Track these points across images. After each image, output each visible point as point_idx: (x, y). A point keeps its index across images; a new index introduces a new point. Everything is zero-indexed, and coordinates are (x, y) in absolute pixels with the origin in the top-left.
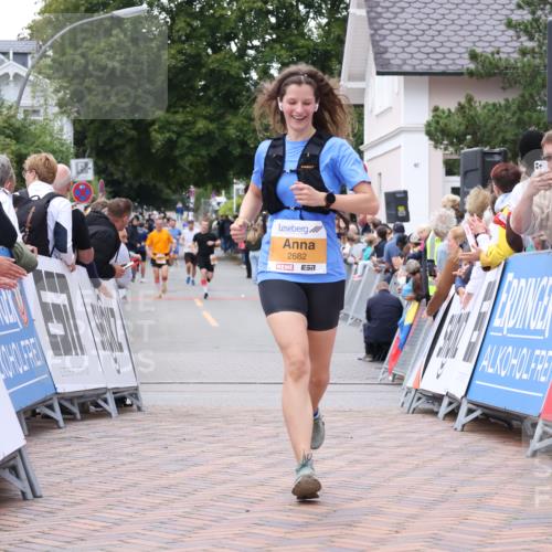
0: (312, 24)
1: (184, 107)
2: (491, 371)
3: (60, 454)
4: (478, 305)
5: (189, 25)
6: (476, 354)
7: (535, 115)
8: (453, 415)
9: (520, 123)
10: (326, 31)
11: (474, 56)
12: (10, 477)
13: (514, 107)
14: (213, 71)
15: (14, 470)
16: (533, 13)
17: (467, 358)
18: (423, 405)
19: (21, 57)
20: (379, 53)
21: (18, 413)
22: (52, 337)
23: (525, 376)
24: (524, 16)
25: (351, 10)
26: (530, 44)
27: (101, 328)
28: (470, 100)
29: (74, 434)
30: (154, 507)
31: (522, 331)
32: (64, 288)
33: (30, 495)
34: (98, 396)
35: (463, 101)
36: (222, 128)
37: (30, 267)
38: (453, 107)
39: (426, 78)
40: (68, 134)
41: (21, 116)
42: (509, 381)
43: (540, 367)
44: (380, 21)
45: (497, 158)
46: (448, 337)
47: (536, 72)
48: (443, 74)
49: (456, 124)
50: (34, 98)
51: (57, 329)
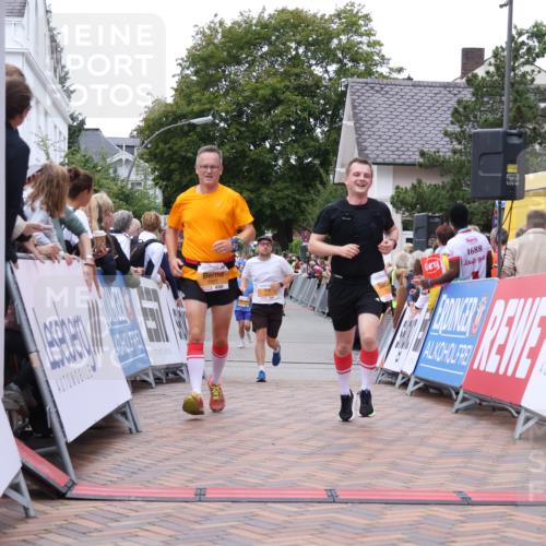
0: (318, 130)
1: (234, 183)
2: (430, 357)
3: (153, 405)
4: (423, 315)
5: (238, 130)
6: (421, 346)
7: (461, 193)
8: (405, 385)
9: (452, 198)
10: (327, 135)
11: (422, 154)
12: (122, 419)
13: (448, 187)
14: (253, 161)
15: (124, 414)
16: (461, 127)
17: (415, 349)
18: (385, 378)
19: (130, 148)
20: (362, 150)
21: (127, 378)
22: (149, 330)
23: (453, 361)
25: (344, 122)
26: (459, 147)
27: (179, 325)
28: (420, 182)
29: (161, 393)
30: (213, 441)
31: (451, 332)
32: (157, 299)
33: (134, 431)
34: (177, 368)
35: (415, 182)
36: (259, 197)
37: (136, 285)
38: (409, 186)
39: (391, 167)
40: (159, 200)
41: (130, 186)
42: (442, 364)
43: (462, 356)
44: (363, 129)
45: (437, 220)
46: (403, 335)
47: (462, 165)
48: (403, 164)
49: (410, 197)
50: (137, 175)
51: (152, 325)
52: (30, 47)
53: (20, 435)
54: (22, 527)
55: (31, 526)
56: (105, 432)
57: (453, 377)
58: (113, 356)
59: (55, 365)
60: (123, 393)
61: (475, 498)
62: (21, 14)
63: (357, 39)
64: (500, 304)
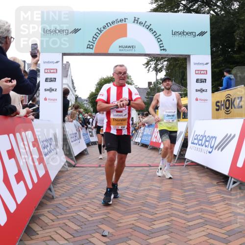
2: (143, 139)
4: (142, 131)
6: (142, 137)
8: (139, 144)
15: (86, 151)
17: (140, 138)
19: (87, 101)
21: (86, 144)
23: (147, 140)
24: (147, 97)
31: (147, 134)
33: (87, 154)
40: (92, 110)
41: (87, 108)
42: (145, 140)
43: (149, 139)
46: (138, 135)
50: (88, 106)
51: (91, 134)
52: (68, 83)
53: (66, 155)
54: (66, 172)
55: (68, 172)
56: (82, 154)
57: (148, 143)
58: (83, 140)
59: (72, 142)
60: (85, 147)
61: (152, 165)
62: (67, 77)
63: (128, 80)
64: (156, 129)
